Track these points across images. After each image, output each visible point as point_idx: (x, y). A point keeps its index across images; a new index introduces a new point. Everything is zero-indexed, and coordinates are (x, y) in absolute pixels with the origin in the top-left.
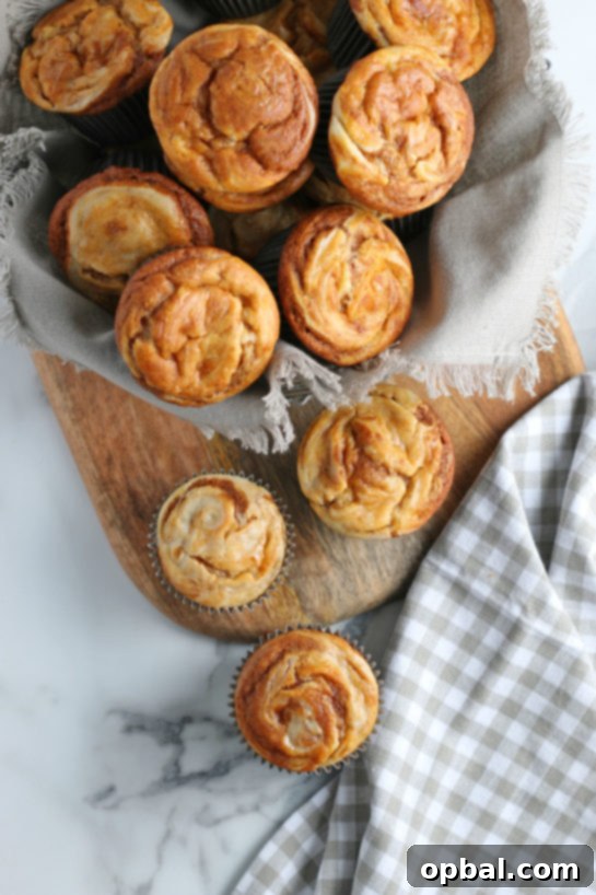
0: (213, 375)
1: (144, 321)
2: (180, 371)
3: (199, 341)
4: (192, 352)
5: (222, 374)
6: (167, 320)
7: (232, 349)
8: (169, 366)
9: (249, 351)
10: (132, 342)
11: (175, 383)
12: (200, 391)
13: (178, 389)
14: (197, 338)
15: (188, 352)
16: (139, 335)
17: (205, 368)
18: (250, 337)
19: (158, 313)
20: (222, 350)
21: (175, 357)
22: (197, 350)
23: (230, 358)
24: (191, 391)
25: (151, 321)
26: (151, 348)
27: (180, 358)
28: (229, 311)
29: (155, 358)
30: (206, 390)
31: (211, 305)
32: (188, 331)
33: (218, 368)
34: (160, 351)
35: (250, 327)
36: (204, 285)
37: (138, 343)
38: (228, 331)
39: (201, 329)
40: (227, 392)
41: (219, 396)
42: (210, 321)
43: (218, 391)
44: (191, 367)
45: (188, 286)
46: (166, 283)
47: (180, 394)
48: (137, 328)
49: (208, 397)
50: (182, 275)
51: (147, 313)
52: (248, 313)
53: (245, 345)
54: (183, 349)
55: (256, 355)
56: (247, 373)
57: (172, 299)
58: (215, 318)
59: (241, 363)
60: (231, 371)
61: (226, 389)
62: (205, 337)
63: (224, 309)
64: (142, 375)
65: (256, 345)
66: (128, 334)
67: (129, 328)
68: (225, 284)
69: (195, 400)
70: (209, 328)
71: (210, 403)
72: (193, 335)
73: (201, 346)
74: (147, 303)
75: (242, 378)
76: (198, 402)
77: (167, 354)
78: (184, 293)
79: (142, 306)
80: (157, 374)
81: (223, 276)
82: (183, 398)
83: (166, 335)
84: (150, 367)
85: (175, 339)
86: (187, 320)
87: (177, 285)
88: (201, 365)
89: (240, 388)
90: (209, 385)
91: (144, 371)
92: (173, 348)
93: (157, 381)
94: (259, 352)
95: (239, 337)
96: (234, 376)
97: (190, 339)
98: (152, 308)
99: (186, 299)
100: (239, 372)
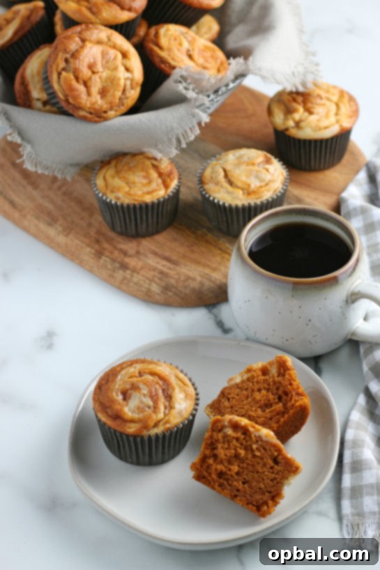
0: (109, 98)
1: (67, 61)
2: (89, 94)
3: (99, 74)
4: (95, 81)
5: (114, 96)
6: (81, 58)
7: (119, 79)
8: (82, 88)
9: (128, 83)
10: (59, 74)
11: (87, 100)
12: (102, 106)
13: (88, 105)
14: (97, 73)
15: (93, 80)
16: (64, 69)
17: (103, 93)
18: (128, 75)
19: (75, 55)
20: (113, 80)
21: (86, 84)
22: (98, 80)
23: (118, 85)
24: (97, 106)
25: (71, 60)
26: (71, 76)
27: (89, 84)
28: (115, 58)
29: (74, 83)
30: (105, 106)
31: (104, 54)
32: (91, 67)
33: (111, 92)
34: (77, 79)
35: (127, 69)
36: (99, 42)
37: (64, 74)
38: (116, 69)
39: (99, 68)
40: (116, 111)
41: (111, 113)
42: (104, 62)
43: (111, 109)
44: (95, 90)
45: (90, 41)
46: (77, 39)
47: (89, 108)
48: (62, 65)
49: (105, 112)
50: (87, 35)
51: (68, 56)
52: (126, 62)
53: (126, 79)
54: (90, 79)
55: (132, 88)
56: (127, 98)
57: (82, 47)
58: (107, 62)
59: (124, 91)
60: (119, 94)
61: (115, 108)
62: (102, 72)
63: (113, 56)
64: (66, 96)
65: (132, 80)
66: (57, 70)
67: (58, 66)
68: (111, 43)
69: (98, 116)
70: (105, 67)
71: (106, 119)
72: (95, 70)
73: (100, 78)
74: (68, 50)
75: (125, 101)
76: (100, 117)
77: (81, 82)
78: (88, 45)
79: (65, 51)
80: (76, 93)
81: (109, 39)
82: (91, 113)
83: (81, 67)
84: (71, 89)
85: (85, 72)
86: (92, 60)
87: (83, 41)
88: (101, 90)
89: (124, 109)
90: (106, 103)
91: (67, 93)
92: (85, 78)
93: (75, 98)
94: (134, 84)
95: (122, 74)
96: (120, 99)
97: (94, 73)
98: (71, 53)
99: (91, 48)
100: (123, 97)
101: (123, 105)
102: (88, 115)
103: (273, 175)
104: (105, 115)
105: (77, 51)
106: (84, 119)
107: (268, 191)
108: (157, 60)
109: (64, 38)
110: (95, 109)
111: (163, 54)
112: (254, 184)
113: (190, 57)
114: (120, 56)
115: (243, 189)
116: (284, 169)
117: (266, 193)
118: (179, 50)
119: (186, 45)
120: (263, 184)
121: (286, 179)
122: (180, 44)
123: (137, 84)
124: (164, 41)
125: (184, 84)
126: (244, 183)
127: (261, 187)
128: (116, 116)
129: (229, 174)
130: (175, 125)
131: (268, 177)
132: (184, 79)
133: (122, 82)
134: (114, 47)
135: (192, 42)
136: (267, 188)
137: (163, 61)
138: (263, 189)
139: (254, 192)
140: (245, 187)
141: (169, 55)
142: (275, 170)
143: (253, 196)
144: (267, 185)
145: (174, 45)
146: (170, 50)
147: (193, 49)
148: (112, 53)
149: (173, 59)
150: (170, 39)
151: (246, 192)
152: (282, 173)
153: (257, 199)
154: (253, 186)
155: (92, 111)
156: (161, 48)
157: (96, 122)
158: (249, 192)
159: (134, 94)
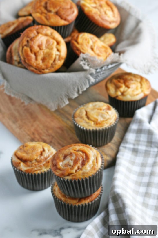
0: (46, 63)
1: (28, 41)
2: (36, 59)
3: (43, 50)
4: (40, 53)
5: (48, 62)
6: (35, 41)
7: (52, 54)
8: (33, 56)
9: (57, 57)
10: (23, 47)
11: (34, 62)
12: (42, 66)
13: (35, 65)
14: (42, 49)
15: (39, 53)
16: (26, 45)
17: (44, 60)
18: (58, 53)
19: (32, 39)
20: (49, 55)
21: (35, 54)
22: (42, 53)
23: (52, 57)
24: (39, 66)
25: (30, 41)
26: (29, 49)
27: (37, 54)
28: (53, 44)
29: (29, 52)
30: (43, 67)
31: (47, 41)
32: (40, 46)
33: (48, 60)
34: (31, 51)
35: (58, 50)
36: (46, 35)
37: (25, 47)
38: (52, 49)
39: (44, 47)
40: (49, 70)
41: (47, 71)
42: (47, 45)
43: (47, 68)
44: (40, 58)
45: (41, 34)
46: (35, 32)
47: (36, 66)
48: (25, 43)
49: (44, 69)
50: (40, 30)
51: (29, 39)
52: (58, 46)
53: (56, 55)
54: (38, 52)
55: (59, 59)
56: (56, 64)
57: (36, 36)
58: (48, 45)
59: (54, 61)
60: (51, 61)
61: (49, 68)
62: (45, 50)
63: (51, 43)
64: (24, 59)
65: (60, 56)
66: (22, 45)
67: (23, 43)
68: (52, 37)
69: (40, 71)
70: (47, 47)
71: (43, 73)
72: (41, 48)
73: (43, 52)
74: (29, 36)
75: (54, 66)
76: (40, 72)
77: (33, 53)
78: (40, 35)
79: (28, 37)
80: (29, 58)
81: (52, 34)
82: (36, 69)
83: (34, 46)
84: (27, 55)
85: (36, 48)
86: (40, 43)
87: (38, 33)
88: (43, 58)
89: (53, 70)
90: (44, 65)
91: (25, 57)
92: (35, 51)
93: (29, 60)
94: (60, 58)
95: (55, 52)
96: (52, 64)
97: (40, 49)
98: (30, 38)
99: (41, 37)
100: (54, 63)
101: (53, 67)
102: (35, 70)
103: (110, 116)
104: (43, 71)
105: (34, 37)
106: (32, 71)
107: (107, 123)
108: (75, 49)
109: (29, 30)
110: (38, 67)
111: (79, 46)
112: (100, 119)
113: (92, 49)
114: (55, 43)
115: (94, 121)
116: (117, 113)
117: (105, 124)
118: (86, 45)
119: (91, 43)
120: (105, 120)
121: (117, 118)
122: (88, 43)
123: (62, 58)
124: (80, 40)
125: (84, 62)
126: (95, 118)
127: (103, 121)
128: (49, 73)
129: (88, 113)
130: (77, 81)
131: (108, 117)
132: (84, 59)
133: (54, 56)
134: (54, 38)
135: (94, 43)
136: (106, 122)
137: (78, 49)
138: (104, 122)
139: (99, 123)
140: (95, 120)
141: (81, 47)
142: (112, 113)
143: (98, 125)
144: (107, 120)
145: (85, 43)
146: (82, 44)
147: (94, 46)
148: (52, 41)
149: (83, 49)
150: (83, 40)
151: (95, 123)
152: (115, 116)
153: (101, 127)
154: (99, 120)
155: (37, 68)
156: (78, 43)
157: (38, 74)
158: (96, 123)
159: (60, 63)
